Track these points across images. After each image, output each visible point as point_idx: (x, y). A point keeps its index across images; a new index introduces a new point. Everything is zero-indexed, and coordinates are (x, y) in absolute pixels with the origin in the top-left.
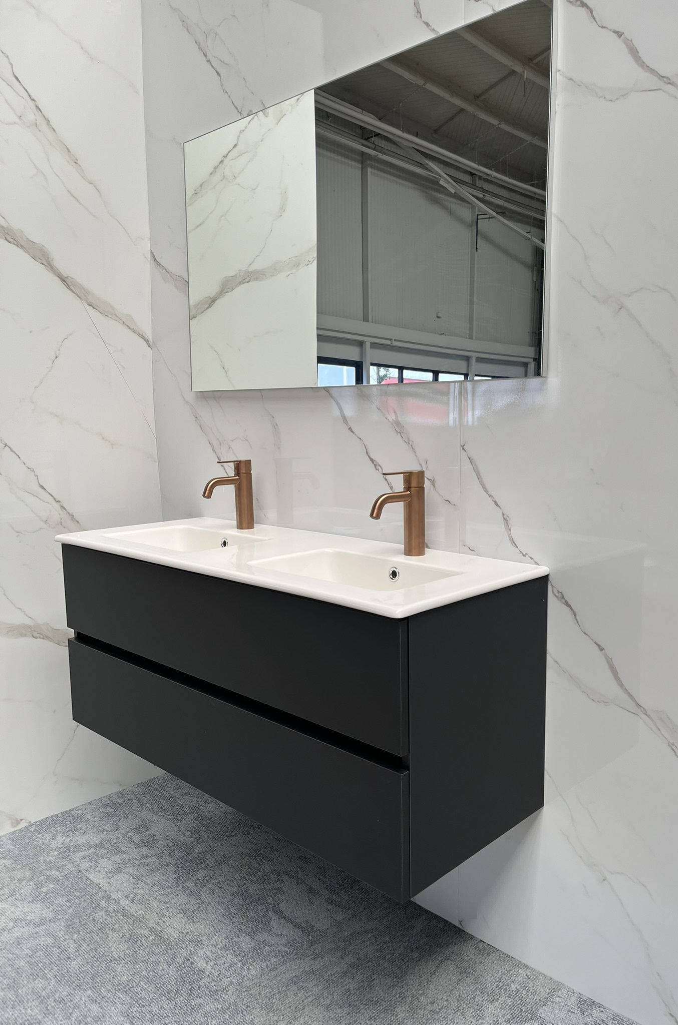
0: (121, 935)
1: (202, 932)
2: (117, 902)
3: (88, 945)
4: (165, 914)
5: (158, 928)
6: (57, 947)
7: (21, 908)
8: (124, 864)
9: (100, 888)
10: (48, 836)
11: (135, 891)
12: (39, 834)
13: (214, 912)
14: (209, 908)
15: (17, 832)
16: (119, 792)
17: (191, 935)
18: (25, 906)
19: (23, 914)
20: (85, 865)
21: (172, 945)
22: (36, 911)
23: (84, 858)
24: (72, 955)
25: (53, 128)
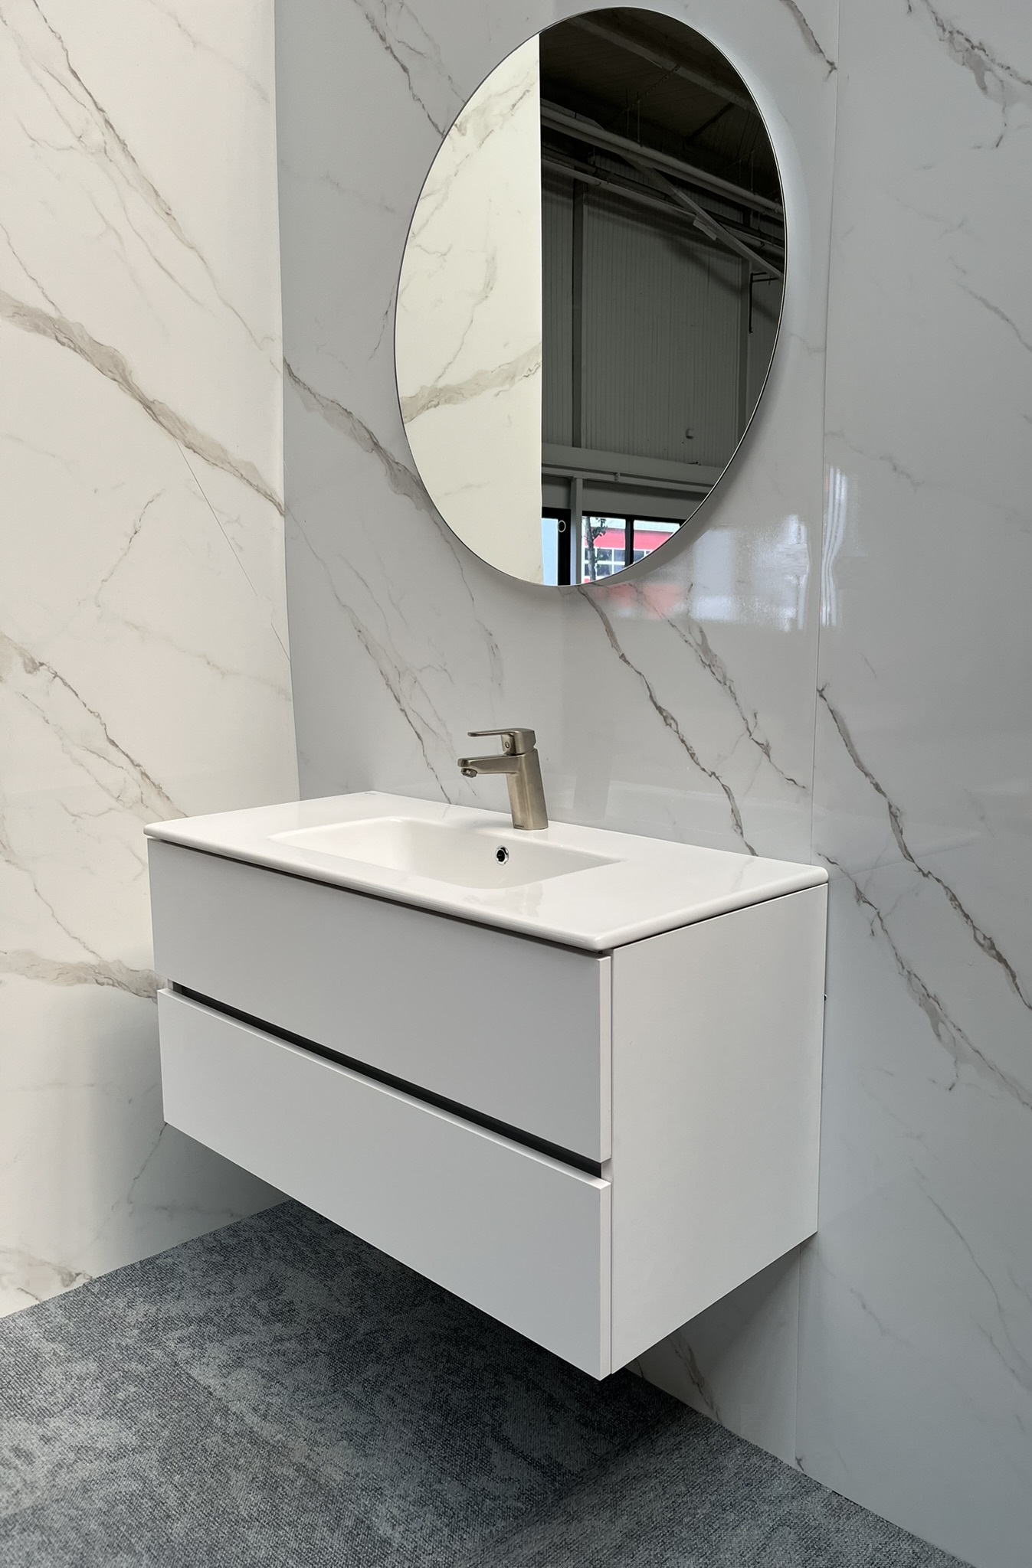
0: (251, 1476)
1: (381, 1473)
2: (240, 1418)
3: (199, 1494)
4: (319, 1440)
5: (310, 1465)
6: (149, 1497)
7: (85, 1427)
8: (246, 1352)
9: (211, 1393)
10: (121, 1303)
11: (268, 1399)
12: (107, 1298)
13: (398, 1437)
14: (390, 1431)
15: (71, 1294)
16: (229, 1228)
17: (363, 1478)
18: (91, 1423)
19: (90, 1439)
20: (184, 1353)
21: (333, 1496)
22: (109, 1433)
23: (181, 1340)
24: (173, 1512)
25: (132, 157)
